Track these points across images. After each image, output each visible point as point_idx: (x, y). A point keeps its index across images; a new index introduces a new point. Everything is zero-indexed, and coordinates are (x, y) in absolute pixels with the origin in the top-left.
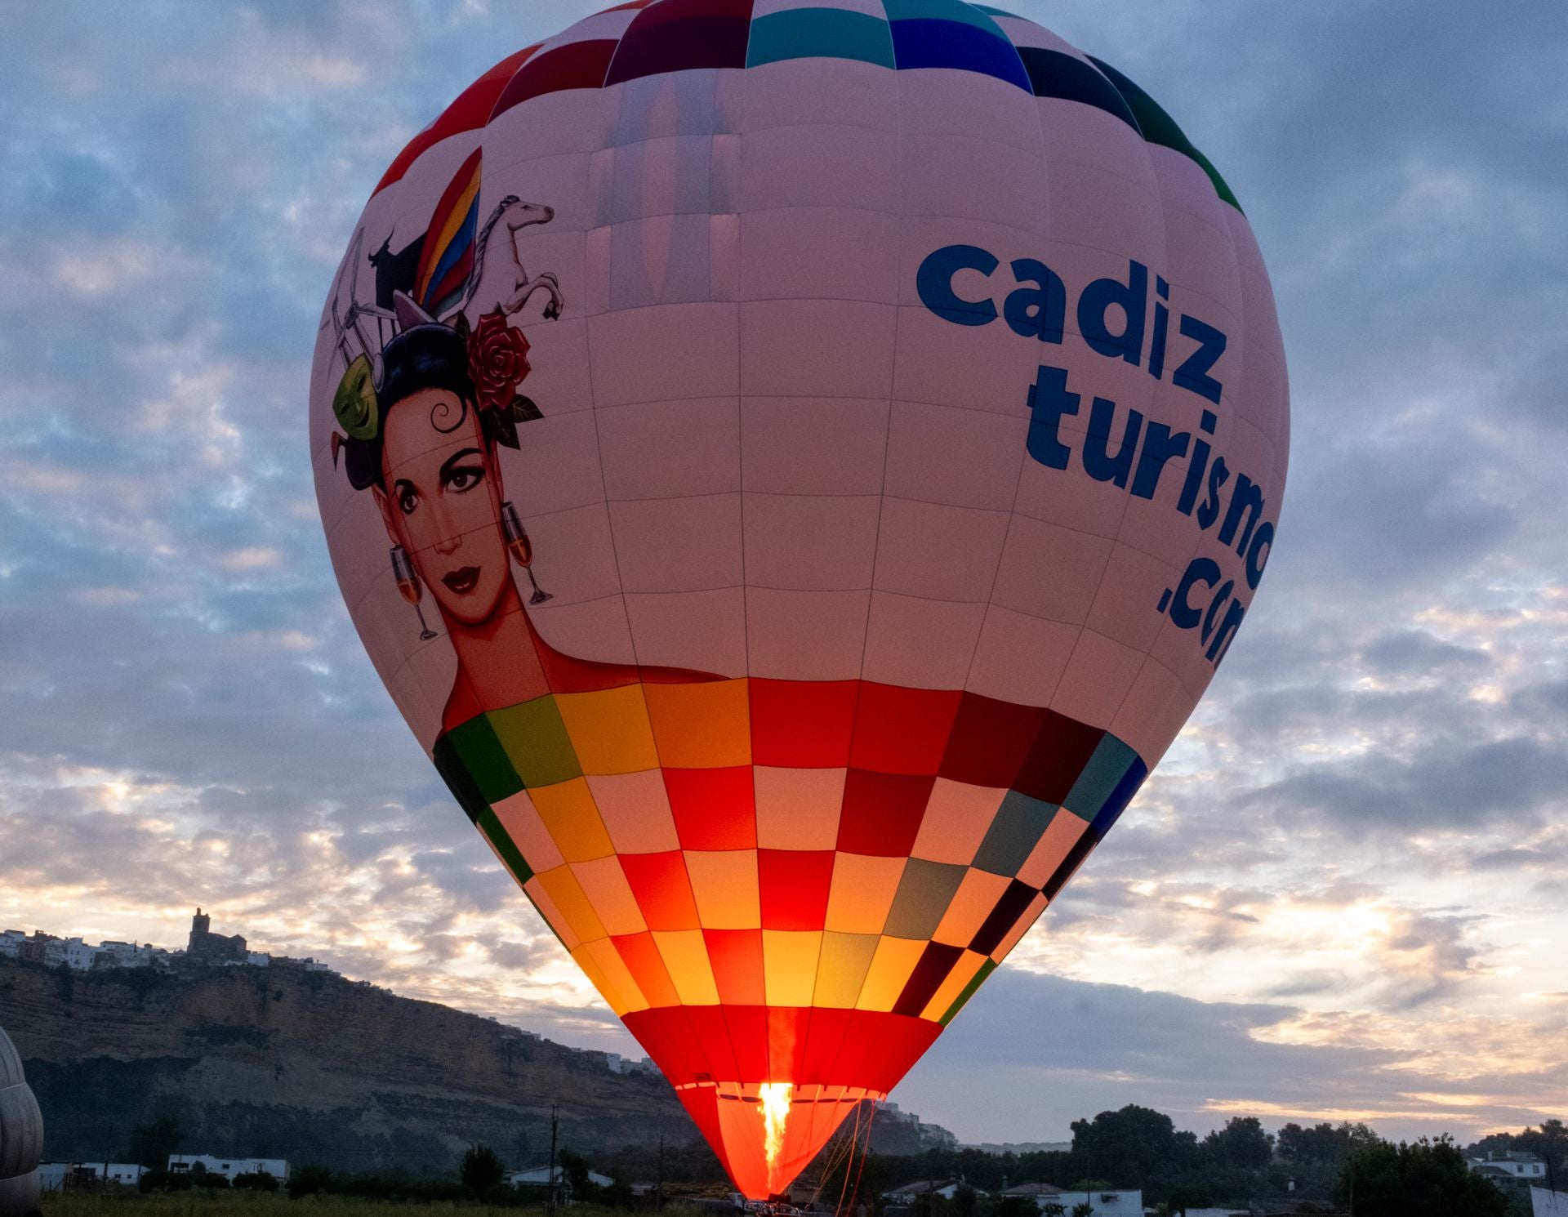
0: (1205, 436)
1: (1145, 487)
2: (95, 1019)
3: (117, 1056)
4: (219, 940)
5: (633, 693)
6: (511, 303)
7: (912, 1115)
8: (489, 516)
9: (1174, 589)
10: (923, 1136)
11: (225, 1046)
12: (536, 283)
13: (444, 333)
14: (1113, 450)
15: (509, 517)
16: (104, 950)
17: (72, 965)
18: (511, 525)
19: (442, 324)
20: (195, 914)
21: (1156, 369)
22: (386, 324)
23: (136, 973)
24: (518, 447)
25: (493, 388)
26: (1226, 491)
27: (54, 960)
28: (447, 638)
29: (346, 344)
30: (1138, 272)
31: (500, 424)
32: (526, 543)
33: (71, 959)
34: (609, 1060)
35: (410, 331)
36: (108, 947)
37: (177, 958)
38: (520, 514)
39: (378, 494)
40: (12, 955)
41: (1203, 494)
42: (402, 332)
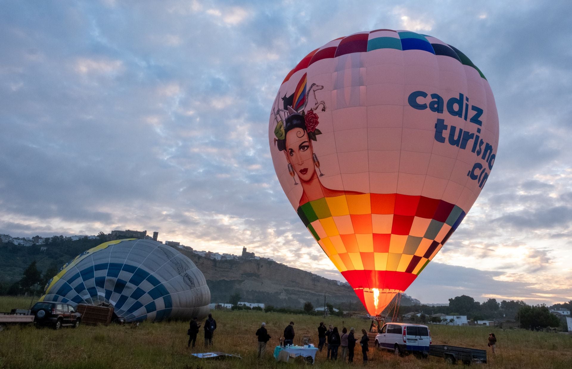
0: (478, 134)
1: (463, 147)
2: (221, 271)
3: (226, 279)
4: (249, 253)
5: (343, 197)
6: (314, 108)
7: (410, 296)
8: (310, 156)
9: (471, 171)
10: (412, 302)
11: (250, 277)
12: (320, 103)
13: (299, 115)
14: (456, 138)
15: (314, 156)
16: (223, 255)
17: (217, 259)
18: (315, 158)
19: (299, 113)
20: (243, 247)
21: (466, 118)
22: (286, 113)
23: (230, 260)
24: (316, 141)
25: (311, 127)
26: (483, 147)
27: (212, 257)
28: (301, 184)
29: (277, 118)
30: (461, 96)
31: (312, 135)
32: (318, 163)
33: (216, 257)
34: (338, 282)
35: (291, 115)
36: (224, 255)
37: (239, 258)
38: (317, 156)
39: (285, 152)
40: (203, 256)
41: (478, 148)
42: (290, 115)
